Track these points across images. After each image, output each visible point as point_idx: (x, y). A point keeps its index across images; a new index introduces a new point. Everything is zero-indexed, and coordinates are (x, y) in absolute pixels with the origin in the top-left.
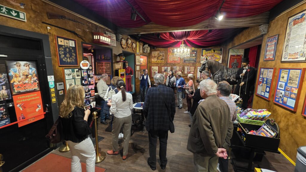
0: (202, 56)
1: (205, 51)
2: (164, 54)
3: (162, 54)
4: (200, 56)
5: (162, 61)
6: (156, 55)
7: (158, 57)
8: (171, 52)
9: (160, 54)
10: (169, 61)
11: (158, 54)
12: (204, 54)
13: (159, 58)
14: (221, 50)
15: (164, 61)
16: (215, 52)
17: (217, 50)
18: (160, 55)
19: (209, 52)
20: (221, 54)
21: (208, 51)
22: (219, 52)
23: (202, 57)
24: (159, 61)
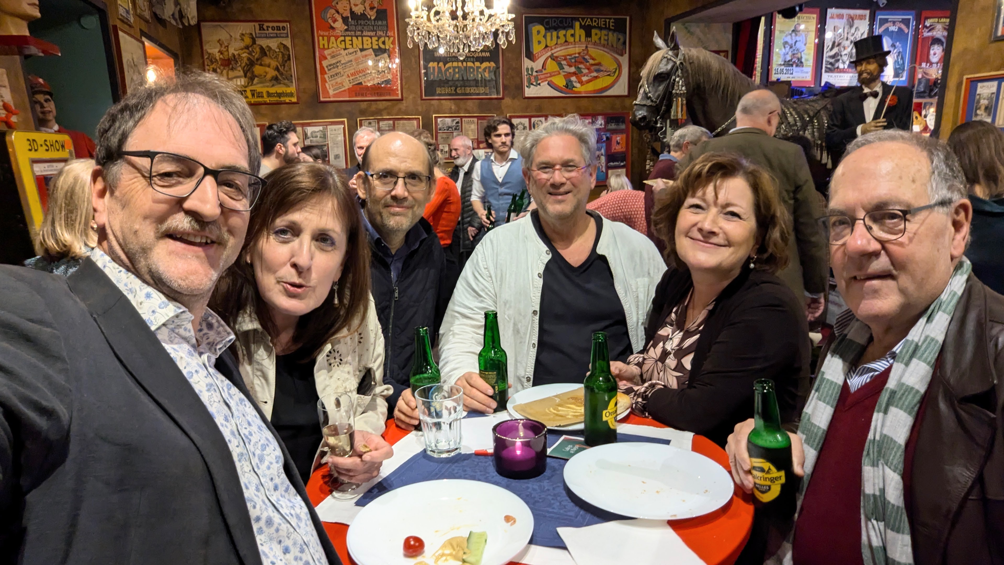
0: (530, 56)
1: (542, 28)
2: (288, 42)
3: (273, 44)
4: (519, 59)
5: (279, 89)
6: (232, 51)
7: (251, 64)
8: (338, 32)
9: (260, 42)
10: (331, 92)
11: (248, 41)
12: (536, 48)
13: (258, 69)
14: (619, 27)
15: (292, 89)
16: (594, 38)
17: (601, 28)
18: (263, 52)
19: (562, 40)
20: (621, 47)
21: (556, 29)
22: (613, 37)
23: (527, 63)
24: (259, 88)
